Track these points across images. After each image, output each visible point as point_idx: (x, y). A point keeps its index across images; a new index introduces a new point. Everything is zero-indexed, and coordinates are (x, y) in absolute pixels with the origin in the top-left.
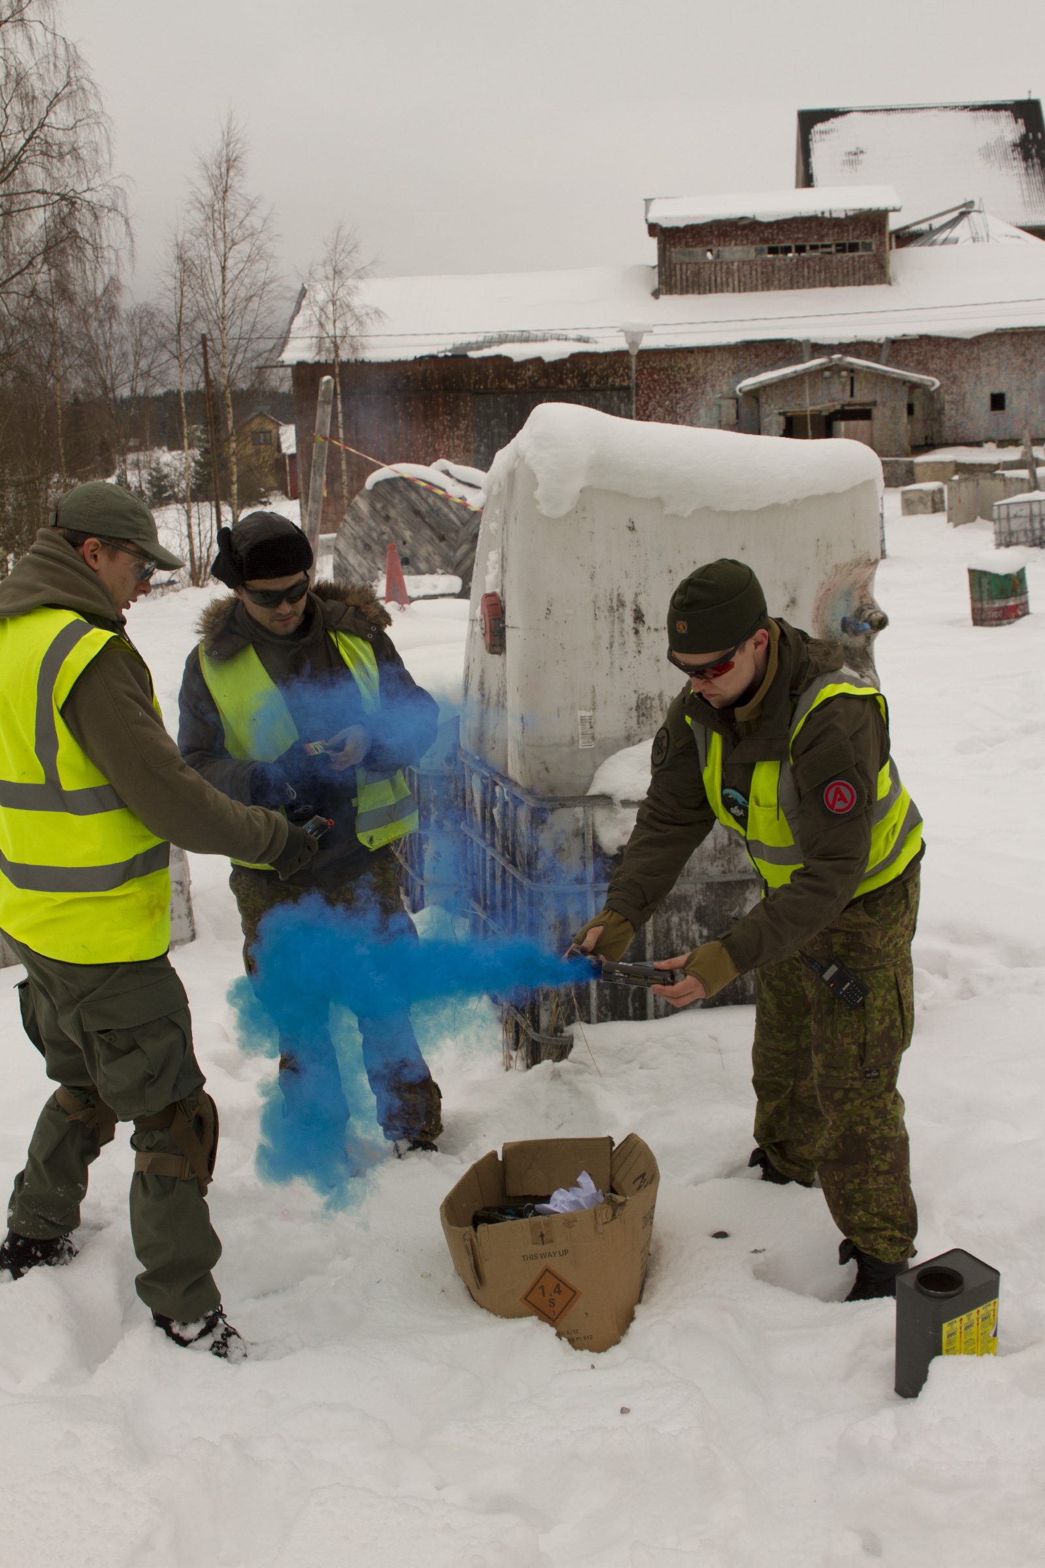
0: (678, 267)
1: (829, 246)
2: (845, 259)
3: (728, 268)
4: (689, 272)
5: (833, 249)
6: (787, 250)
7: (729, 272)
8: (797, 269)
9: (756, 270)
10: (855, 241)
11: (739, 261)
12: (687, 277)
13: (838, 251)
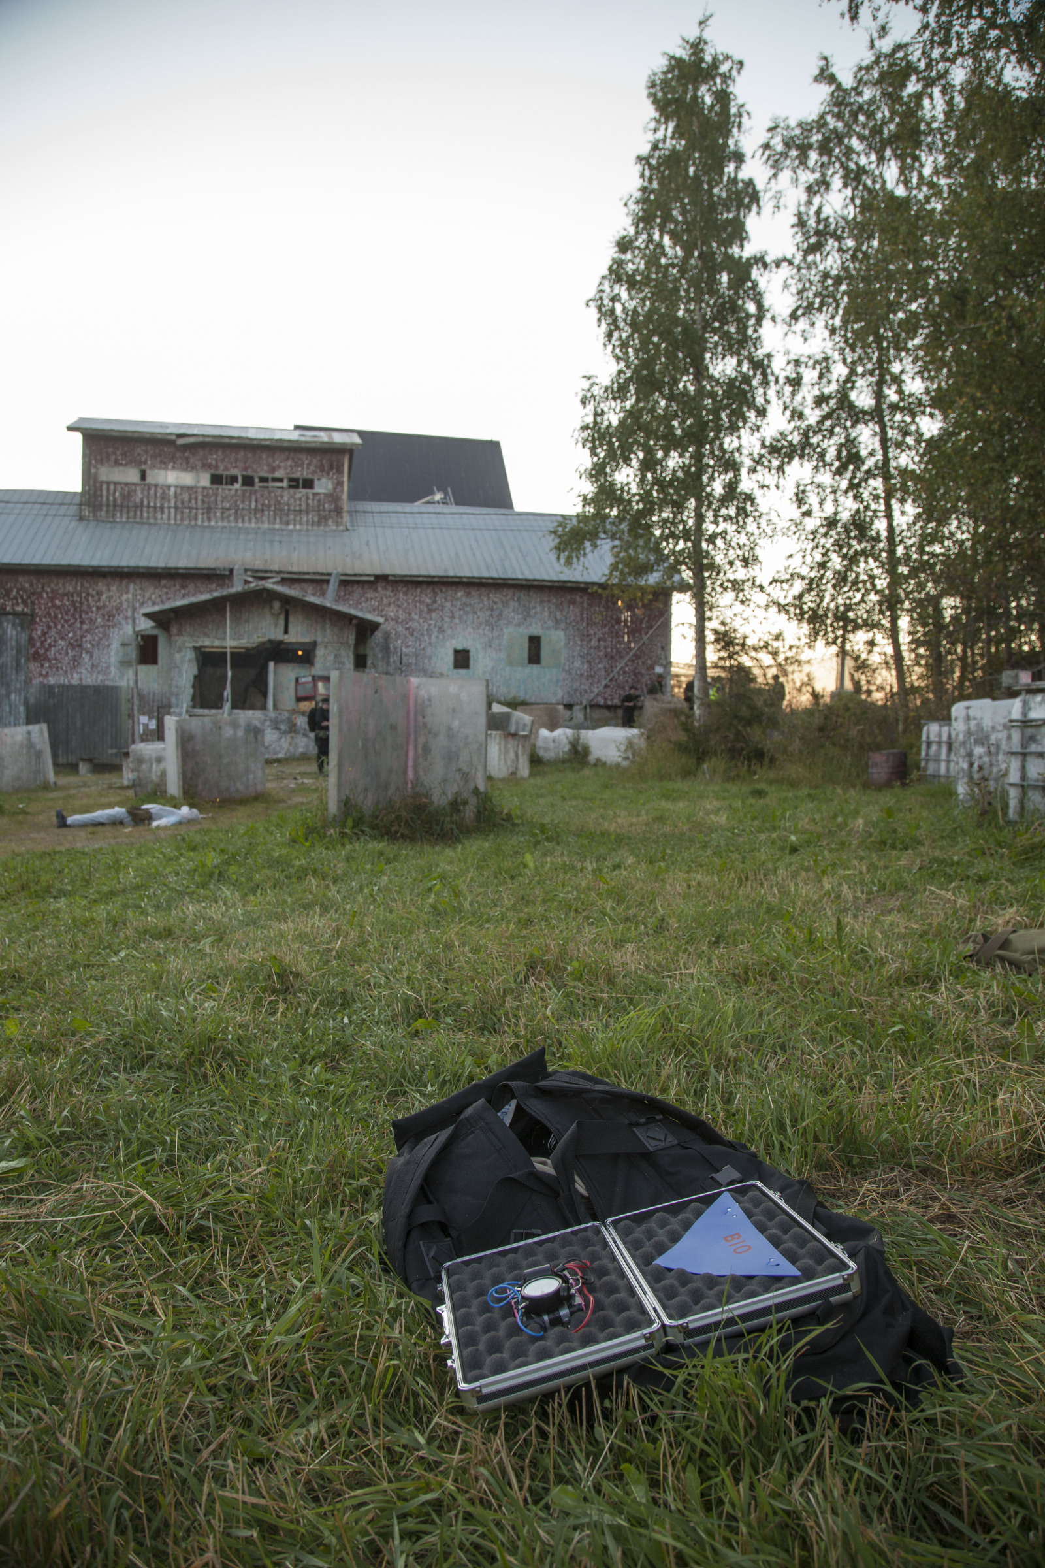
0: (105, 487)
1: (281, 480)
2: (298, 495)
3: (164, 493)
4: (117, 494)
5: (285, 484)
6: (233, 480)
7: (164, 497)
8: (243, 502)
9: (196, 499)
10: (310, 476)
11: (176, 487)
12: (115, 499)
13: (291, 487)
